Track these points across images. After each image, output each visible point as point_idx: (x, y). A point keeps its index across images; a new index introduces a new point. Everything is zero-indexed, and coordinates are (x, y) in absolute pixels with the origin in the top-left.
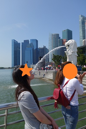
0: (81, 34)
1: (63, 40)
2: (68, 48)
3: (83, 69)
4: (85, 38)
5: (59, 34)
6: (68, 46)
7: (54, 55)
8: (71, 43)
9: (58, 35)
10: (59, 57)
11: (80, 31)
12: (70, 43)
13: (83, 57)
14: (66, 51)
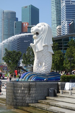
0: (54, 17)
1: (22, 24)
2: (36, 38)
3: (62, 79)
4: (60, 24)
5: (16, 13)
6: (37, 34)
7: (6, 50)
8: (42, 29)
9: (14, 14)
10: (17, 55)
11: (52, 11)
12: (40, 29)
13: (61, 56)
14: (33, 43)
